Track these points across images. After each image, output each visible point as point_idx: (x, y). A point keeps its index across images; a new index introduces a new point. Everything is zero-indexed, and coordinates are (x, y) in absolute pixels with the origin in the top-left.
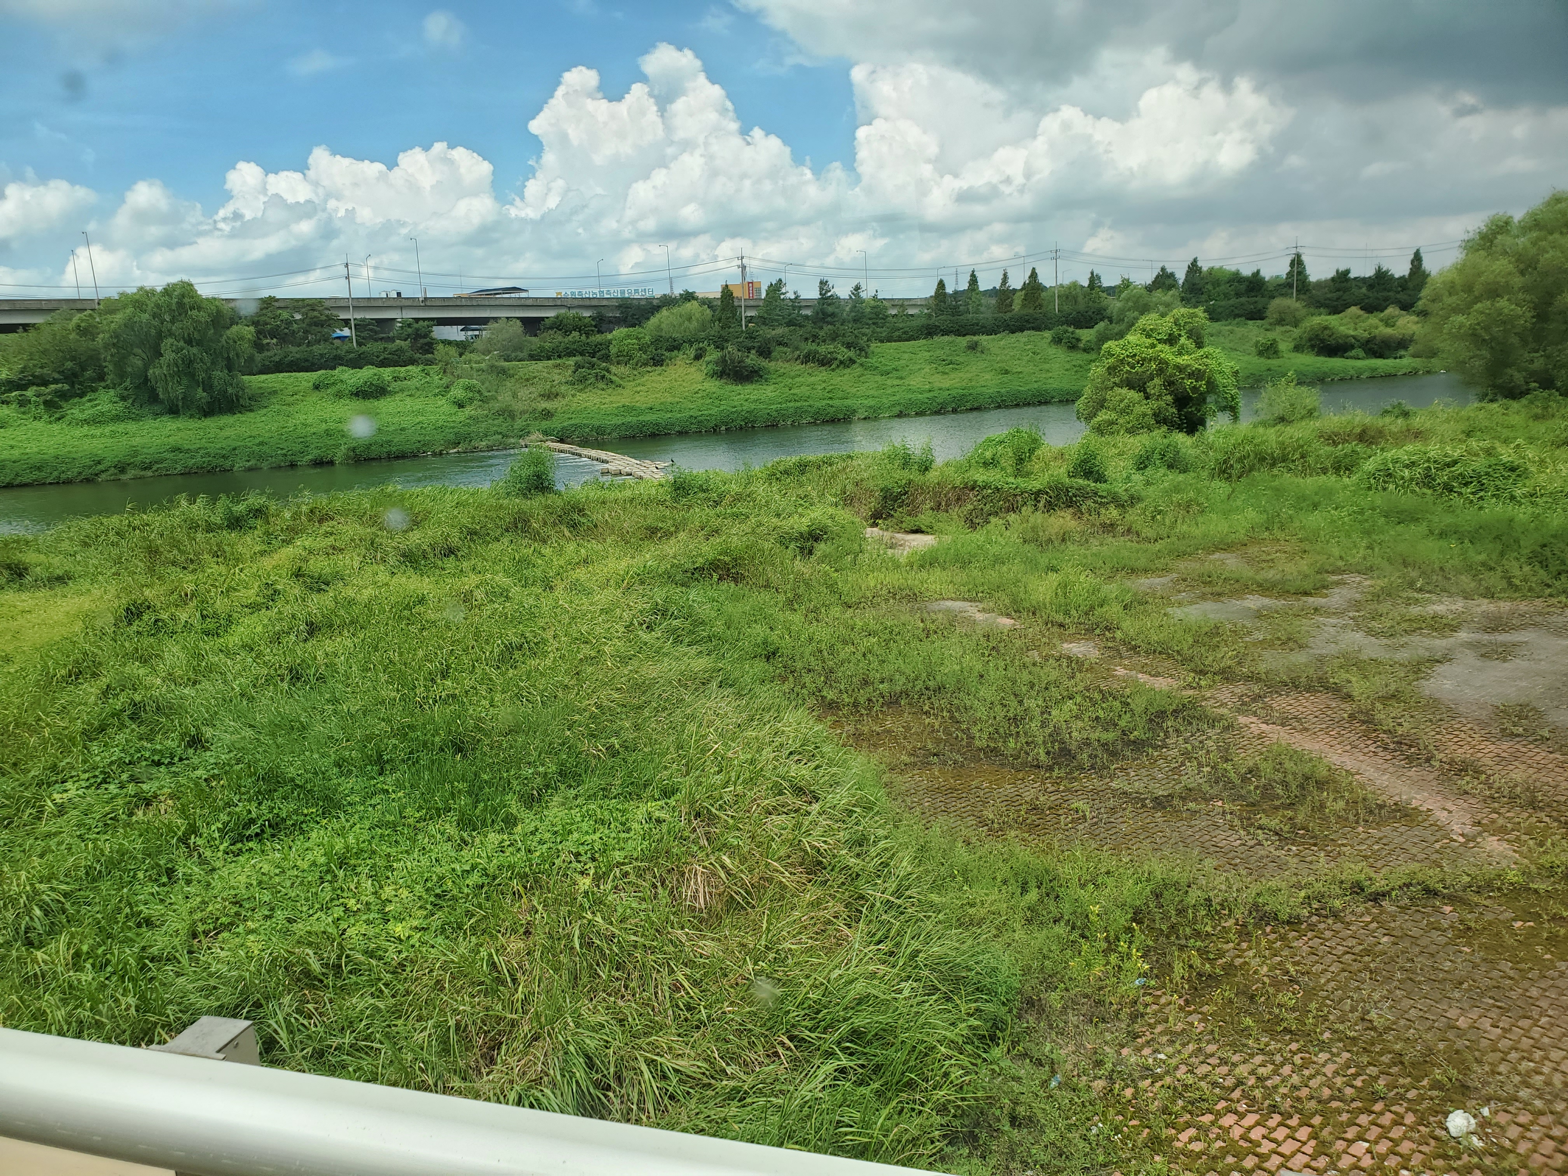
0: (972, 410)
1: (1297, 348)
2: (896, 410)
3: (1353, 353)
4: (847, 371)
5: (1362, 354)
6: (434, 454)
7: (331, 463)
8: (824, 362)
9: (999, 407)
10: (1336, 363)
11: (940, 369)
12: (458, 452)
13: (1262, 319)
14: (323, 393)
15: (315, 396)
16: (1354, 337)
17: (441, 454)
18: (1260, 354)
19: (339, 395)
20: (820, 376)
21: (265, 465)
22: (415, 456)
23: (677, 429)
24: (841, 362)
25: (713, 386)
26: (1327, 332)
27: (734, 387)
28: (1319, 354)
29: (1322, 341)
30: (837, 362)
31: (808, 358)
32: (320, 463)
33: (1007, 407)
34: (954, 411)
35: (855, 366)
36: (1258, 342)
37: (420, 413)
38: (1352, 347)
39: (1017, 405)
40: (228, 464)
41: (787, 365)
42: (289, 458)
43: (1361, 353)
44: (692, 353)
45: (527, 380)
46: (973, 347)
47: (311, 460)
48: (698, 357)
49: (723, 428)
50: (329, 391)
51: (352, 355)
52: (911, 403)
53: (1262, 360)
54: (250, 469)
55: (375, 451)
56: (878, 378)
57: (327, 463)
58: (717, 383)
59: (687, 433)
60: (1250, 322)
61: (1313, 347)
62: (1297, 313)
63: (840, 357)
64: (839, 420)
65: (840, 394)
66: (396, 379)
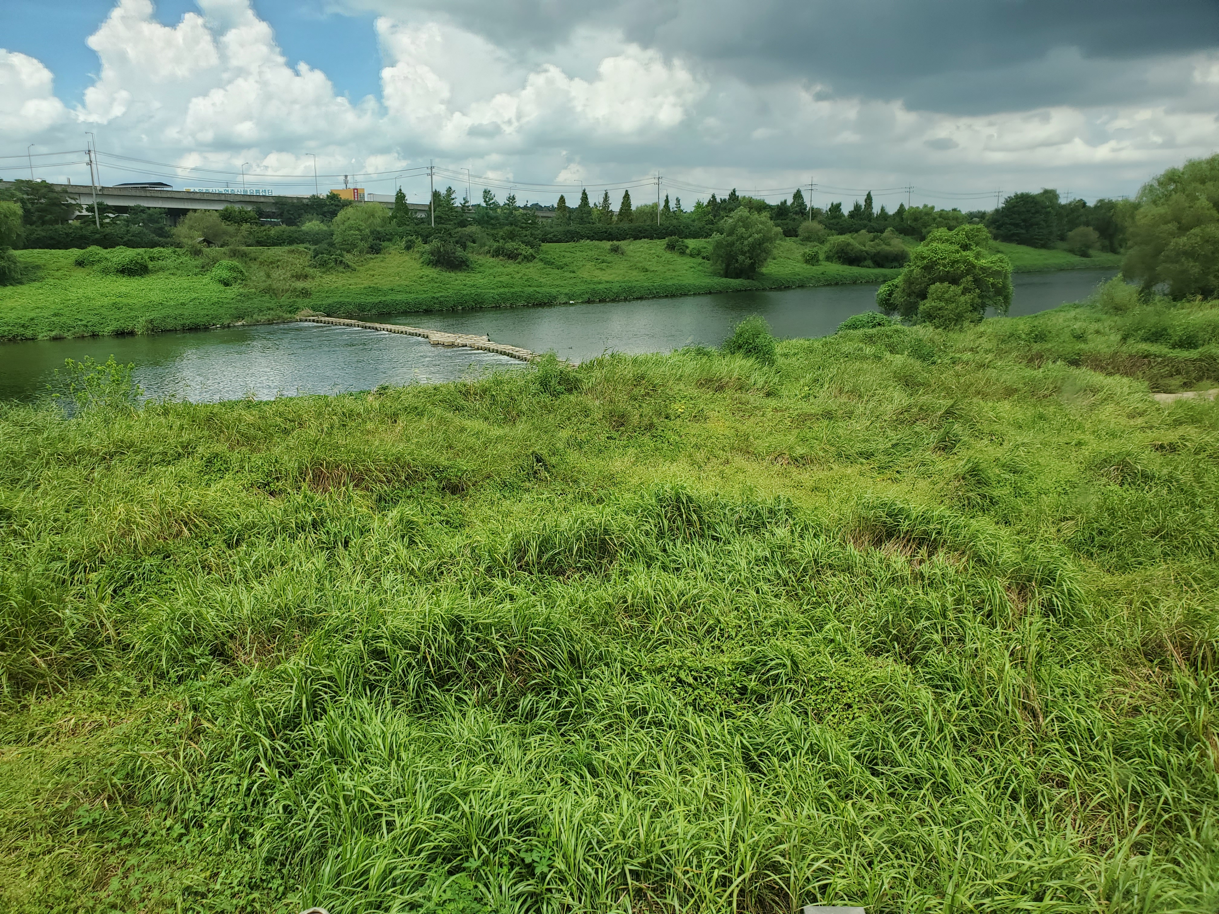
0: (637, 299)
1: (828, 258)
2: (586, 297)
3: (867, 263)
4: (531, 264)
5: (871, 264)
6: (223, 327)
7: (132, 333)
8: (512, 256)
9: (654, 297)
10: (855, 270)
11: (598, 266)
12: (243, 325)
13: (797, 236)
14: (87, 270)
15: (80, 273)
16: (866, 252)
17: (229, 327)
18: (807, 262)
19: (105, 272)
20: (512, 267)
21: (69, 335)
22: (206, 329)
23: (424, 307)
24: (525, 257)
25: (432, 272)
26: (850, 247)
27: (448, 274)
28: (843, 263)
29: (846, 253)
30: (522, 257)
31: (497, 253)
32: (121, 334)
33: (660, 297)
34: (626, 300)
35: (536, 260)
36: (805, 253)
37: (190, 289)
38: (865, 259)
39: (667, 296)
40: (29, 333)
41: (480, 257)
42: (90, 329)
43: (869, 262)
44: (403, 244)
45: (272, 263)
46: (615, 250)
47: (113, 331)
48: (408, 248)
49: (460, 308)
50: (95, 267)
51: (97, 236)
52: (594, 292)
53: (809, 267)
54: (55, 339)
55: (170, 324)
56: (556, 271)
57: (128, 333)
58: (433, 270)
59: (431, 311)
60: (788, 238)
61: (839, 258)
62: (820, 234)
63: (524, 253)
64: (545, 304)
65: (535, 283)
66: (152, 259)
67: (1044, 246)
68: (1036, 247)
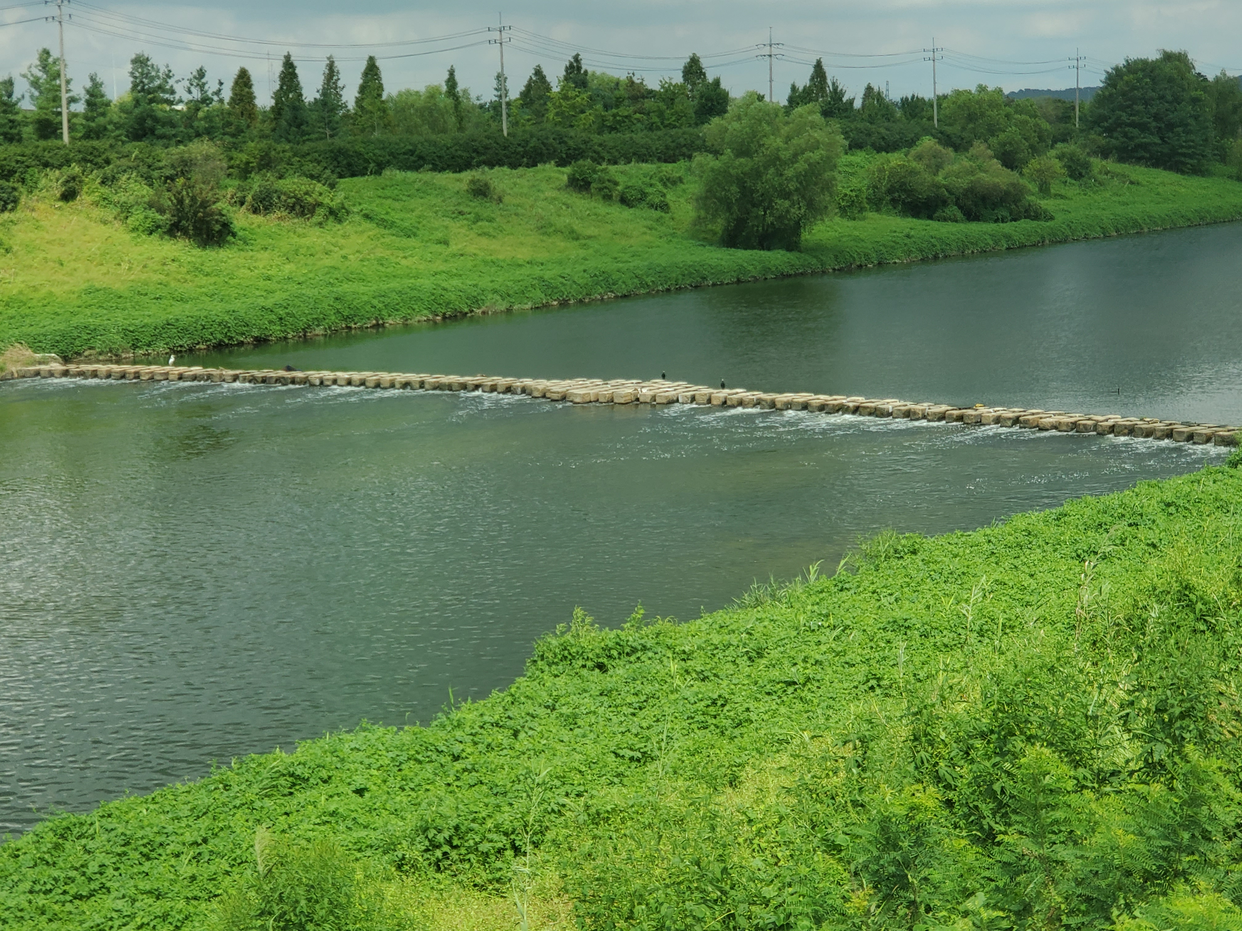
24: (329, 210)
30: (323, 210)
38: (945, 203)
41: (236, 213)
46: (482, 192)
53: (848, 222)
67: (1197, 171)
68: (1183, 172)
